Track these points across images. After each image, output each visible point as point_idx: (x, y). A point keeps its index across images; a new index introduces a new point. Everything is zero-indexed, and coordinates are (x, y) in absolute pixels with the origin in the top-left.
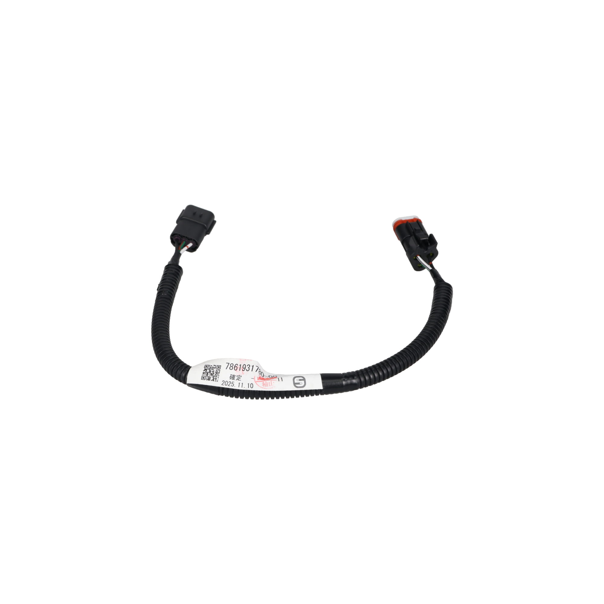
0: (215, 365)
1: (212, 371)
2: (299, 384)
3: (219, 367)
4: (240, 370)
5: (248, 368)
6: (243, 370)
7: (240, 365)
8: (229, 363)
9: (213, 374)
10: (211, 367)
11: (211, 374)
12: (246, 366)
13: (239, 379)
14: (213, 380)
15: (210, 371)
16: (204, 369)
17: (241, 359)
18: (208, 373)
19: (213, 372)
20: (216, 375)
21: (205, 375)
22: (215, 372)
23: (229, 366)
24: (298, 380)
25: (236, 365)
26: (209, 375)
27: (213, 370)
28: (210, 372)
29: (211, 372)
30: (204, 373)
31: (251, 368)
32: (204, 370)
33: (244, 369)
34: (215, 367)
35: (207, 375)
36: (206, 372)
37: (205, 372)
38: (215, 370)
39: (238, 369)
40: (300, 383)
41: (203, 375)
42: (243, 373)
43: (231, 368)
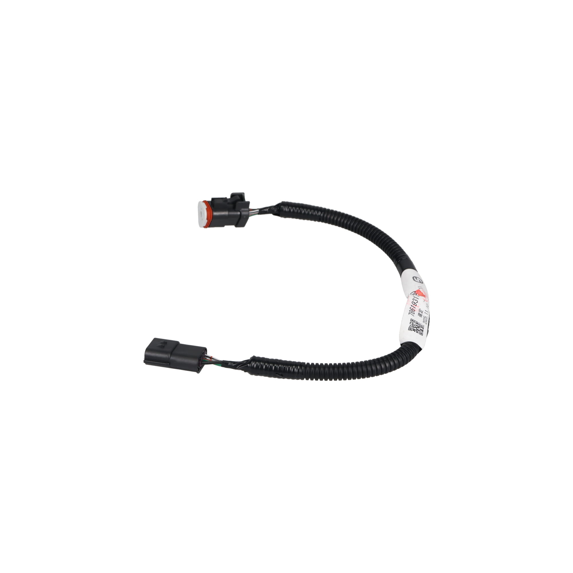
0: (410, 323)
1: (415, 326)
2: (420, 281)
3: (412, 320)
4: (415, 308)
5: (415, 300)
6: (416, 306)
7: (411, 306)
8: (409, 313)
9: (418, 326)
10: (411, 326)
11: (418, 327)
12: (413, 301)
13: (422, 311)
14: (423, 328)
15: (415, 327)
16: (413, 331)
17: (407, 303)
18: (417, 330)
19: (416, 326)
20: (419, 325)
21: (419, 332)
22: (416, 325)
23: (411, 313)
24: (417, 280)
25: (411, 309)
26: (419, 329)
27: (414, 325)
28: (416, 328)
29: (417, 327)
30: (417, 332)
31: (416, 299)
32: (415, 331)
33: (415, 305)
34: (411, 323)
35: (419, 330)
36: (416, 330)
37: (416, 331)
38: (415, 324)
39: (414, 308)
41: (419, 333)
42: (418, 307)
43: (413, 313)
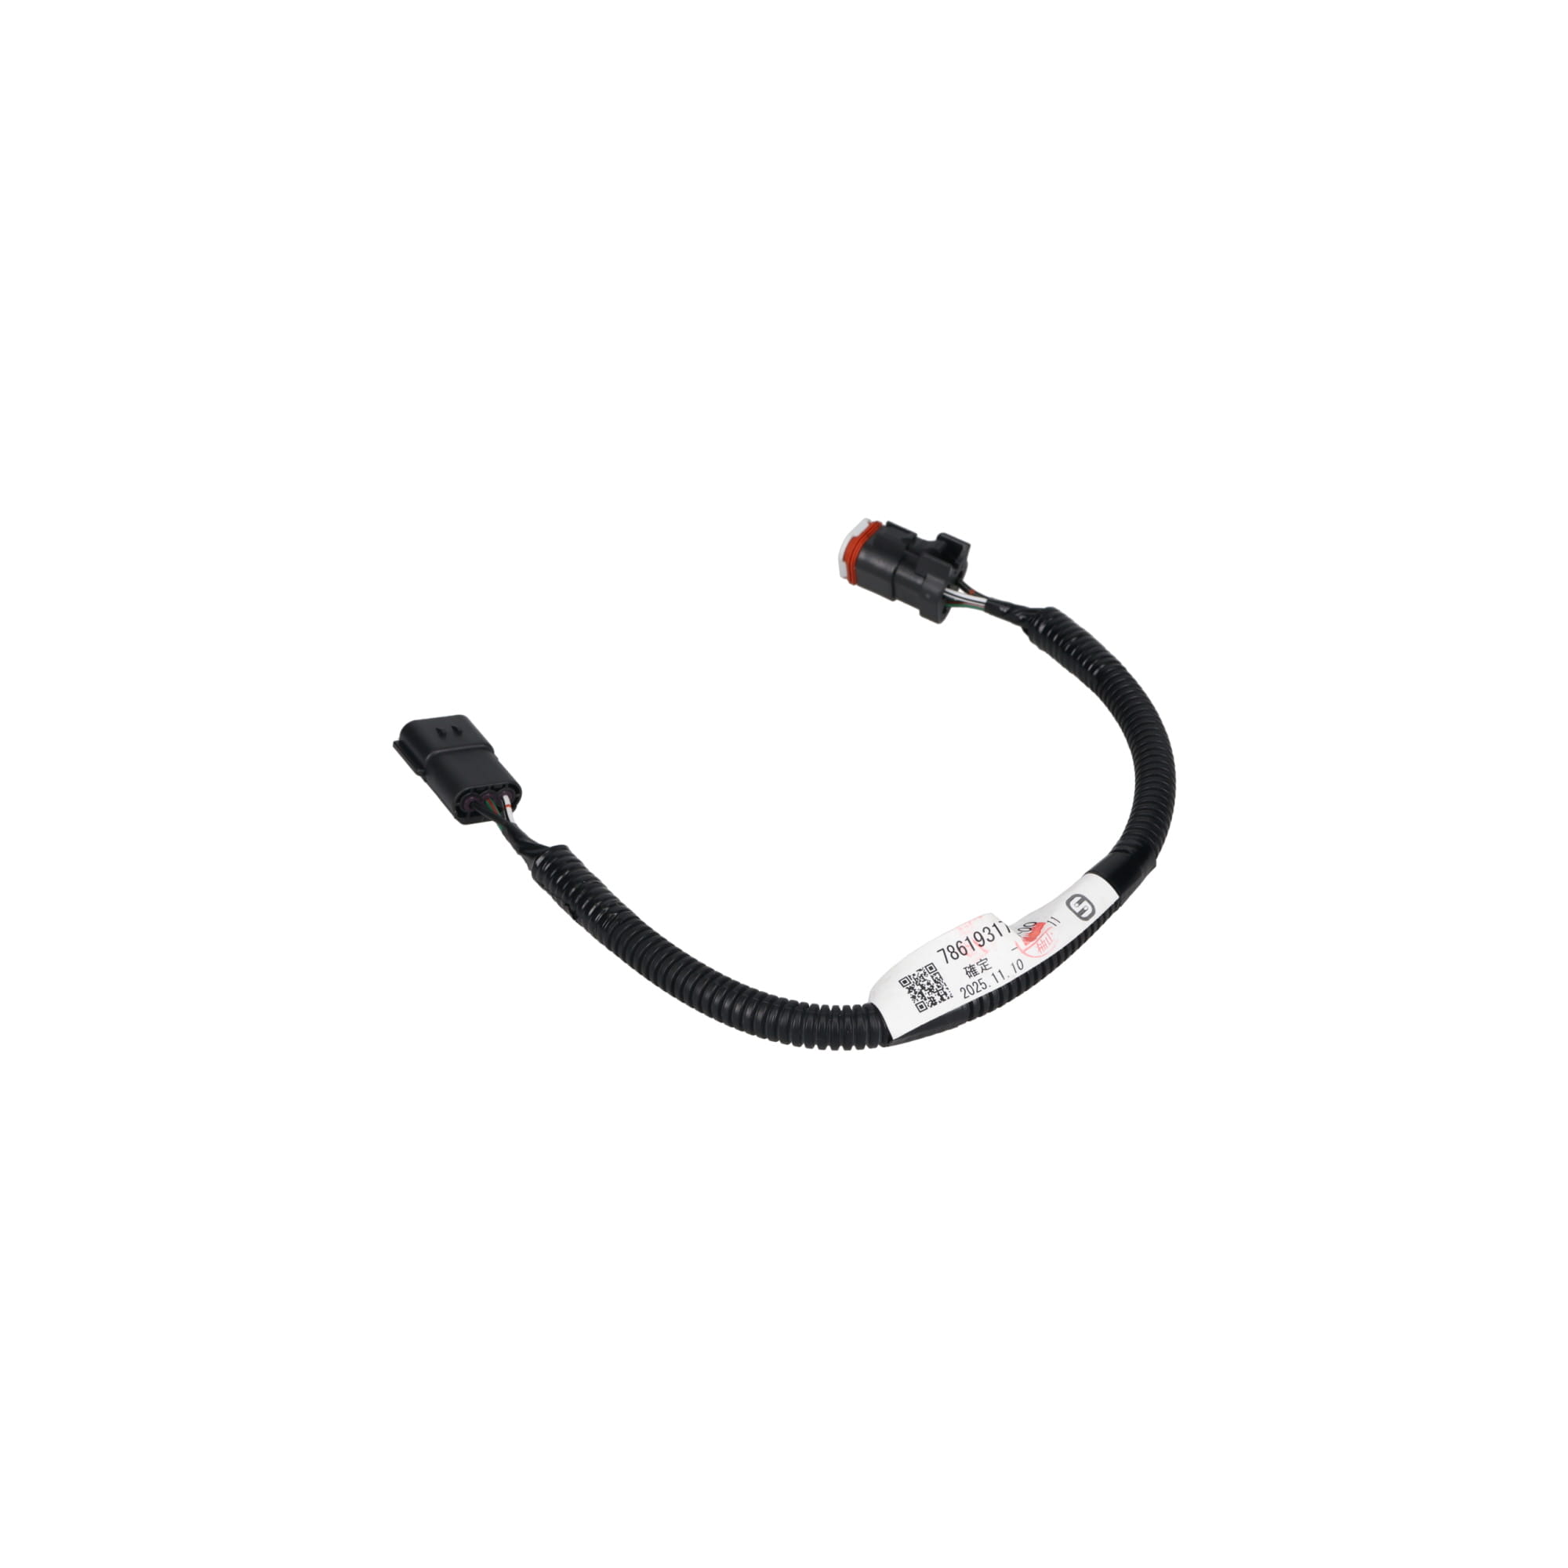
0: (920, 970)
1: (925, 983)
2: (1083, 911)
3: (931, 967)
4: (974, 950)
5: (989, 933)
6: (980, 946)
7: (967, 939)
8: (942, 950)
9: (933, 987)
10: (915, 977)
11: (929, 989)
12: (981, 932)
13: (987, 967)
14: (942, 999)
15: (922, 986)
16: (907, 990)
17: (959, 928)
18: (921, 993)
19: (928, 984)
20: (939, 987)
21: (920, 1000)
22: (932, 982)
23: (948, 954)
24: (1077, 905)
25: (959, 945)
26: (927, 996)
27: (925, 980)
28: (923, 988)
29: (927, 987)
30: (914, 997)
31: (994, 931)
32: (909, 992)
33: (981, 943)
34: (922, 972)
35: (923, 996)
36: (916, 993)
37: (913, 993)
38: (929, 978)
39: (969, 949)
40: (1085, 909)
41: (916, 1002)
42: (986, 951)
43: (955, 955)
